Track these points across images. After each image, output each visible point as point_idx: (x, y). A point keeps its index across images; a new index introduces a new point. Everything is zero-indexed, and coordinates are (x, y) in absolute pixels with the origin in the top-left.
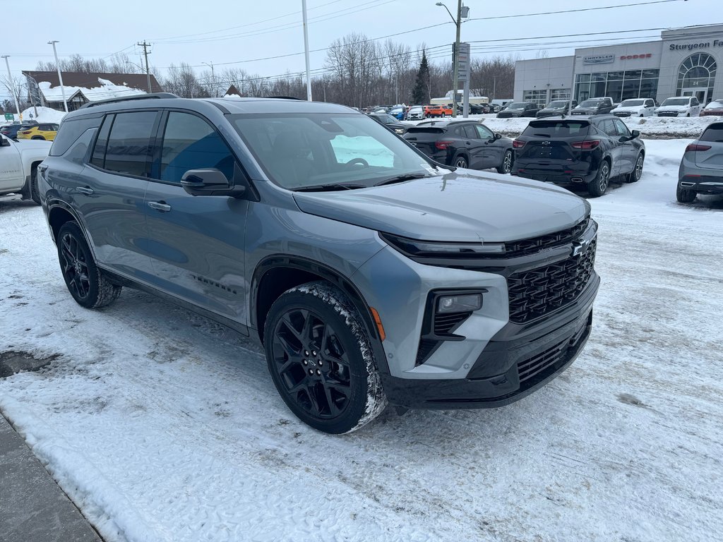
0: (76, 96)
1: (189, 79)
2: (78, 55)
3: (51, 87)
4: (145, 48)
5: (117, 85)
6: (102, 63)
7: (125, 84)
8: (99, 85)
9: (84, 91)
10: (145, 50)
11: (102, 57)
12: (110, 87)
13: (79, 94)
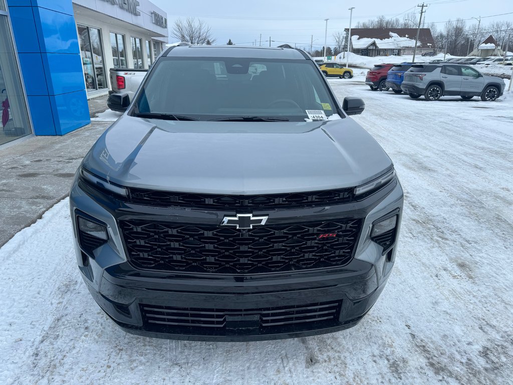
0: (371, 45)
1: (458, 31)
2: (383, 16)
3: (359, 39)
4: (422, 8)
5: (401, 37)
6: (397, 21)
7: (407, 36)
8: (389, 37)
9: (378, 41)
10: (422, 10)
11: (398, 17)
12: (395, 38)
13: (374, 44)
